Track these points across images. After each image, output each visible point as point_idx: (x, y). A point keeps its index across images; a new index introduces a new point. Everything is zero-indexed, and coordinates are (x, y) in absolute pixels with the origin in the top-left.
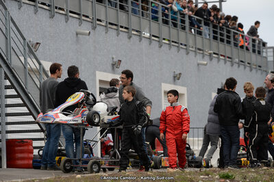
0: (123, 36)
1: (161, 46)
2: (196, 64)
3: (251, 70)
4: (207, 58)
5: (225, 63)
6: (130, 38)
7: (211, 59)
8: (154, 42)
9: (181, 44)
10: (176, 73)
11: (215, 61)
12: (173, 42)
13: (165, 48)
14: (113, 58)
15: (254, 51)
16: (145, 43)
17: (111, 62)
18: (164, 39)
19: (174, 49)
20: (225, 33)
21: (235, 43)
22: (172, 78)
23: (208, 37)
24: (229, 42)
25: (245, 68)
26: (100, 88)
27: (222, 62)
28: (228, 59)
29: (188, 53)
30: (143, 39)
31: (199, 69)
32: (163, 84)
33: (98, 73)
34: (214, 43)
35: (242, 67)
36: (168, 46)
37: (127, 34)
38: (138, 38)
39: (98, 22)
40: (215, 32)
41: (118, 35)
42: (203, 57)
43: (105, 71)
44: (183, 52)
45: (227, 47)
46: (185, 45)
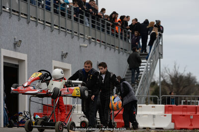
0: (23, 21)
1: (52, 31)
2: (79, 46)
3: (119, 53)
4: (87, 41)
5: (100, 46)
6: (28, 23)
7: (90, 43)
8: (47, 27)
9: (68, 30)
10: (64, 53)
11: (93, 44)
12: (61, 28)
13: (56, 32)
14: (15, 39)
15: (121, 38)
16: (40, 27)
17: (13, 42)
18: (55, 25)
19: (62, 34)
20: (100, 22)
21: (107, 31)
22: (60, 57)
23: (88, 25)
24: (103, 30)
25: (115, 50)
26: (4, 62)
27: (98, 45)
28: (102, 43)
29: (73, 38)
30: (39, 24)
31: (81, 50)
32: (53, 61)
33: (2, 50)
34: (92, 30)
35: (113, 50)
36: (57, 31)
37: (26, 20)
38: (35, 23)
39: (3, 9)
40: (93, 22)
41: (19, 20)
42: (84, 41)
43: (8, 49)
44: (69, 36)
45: (102, 34)
46: (71, 31)
